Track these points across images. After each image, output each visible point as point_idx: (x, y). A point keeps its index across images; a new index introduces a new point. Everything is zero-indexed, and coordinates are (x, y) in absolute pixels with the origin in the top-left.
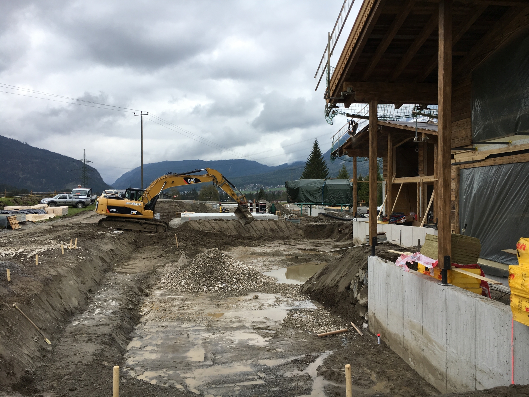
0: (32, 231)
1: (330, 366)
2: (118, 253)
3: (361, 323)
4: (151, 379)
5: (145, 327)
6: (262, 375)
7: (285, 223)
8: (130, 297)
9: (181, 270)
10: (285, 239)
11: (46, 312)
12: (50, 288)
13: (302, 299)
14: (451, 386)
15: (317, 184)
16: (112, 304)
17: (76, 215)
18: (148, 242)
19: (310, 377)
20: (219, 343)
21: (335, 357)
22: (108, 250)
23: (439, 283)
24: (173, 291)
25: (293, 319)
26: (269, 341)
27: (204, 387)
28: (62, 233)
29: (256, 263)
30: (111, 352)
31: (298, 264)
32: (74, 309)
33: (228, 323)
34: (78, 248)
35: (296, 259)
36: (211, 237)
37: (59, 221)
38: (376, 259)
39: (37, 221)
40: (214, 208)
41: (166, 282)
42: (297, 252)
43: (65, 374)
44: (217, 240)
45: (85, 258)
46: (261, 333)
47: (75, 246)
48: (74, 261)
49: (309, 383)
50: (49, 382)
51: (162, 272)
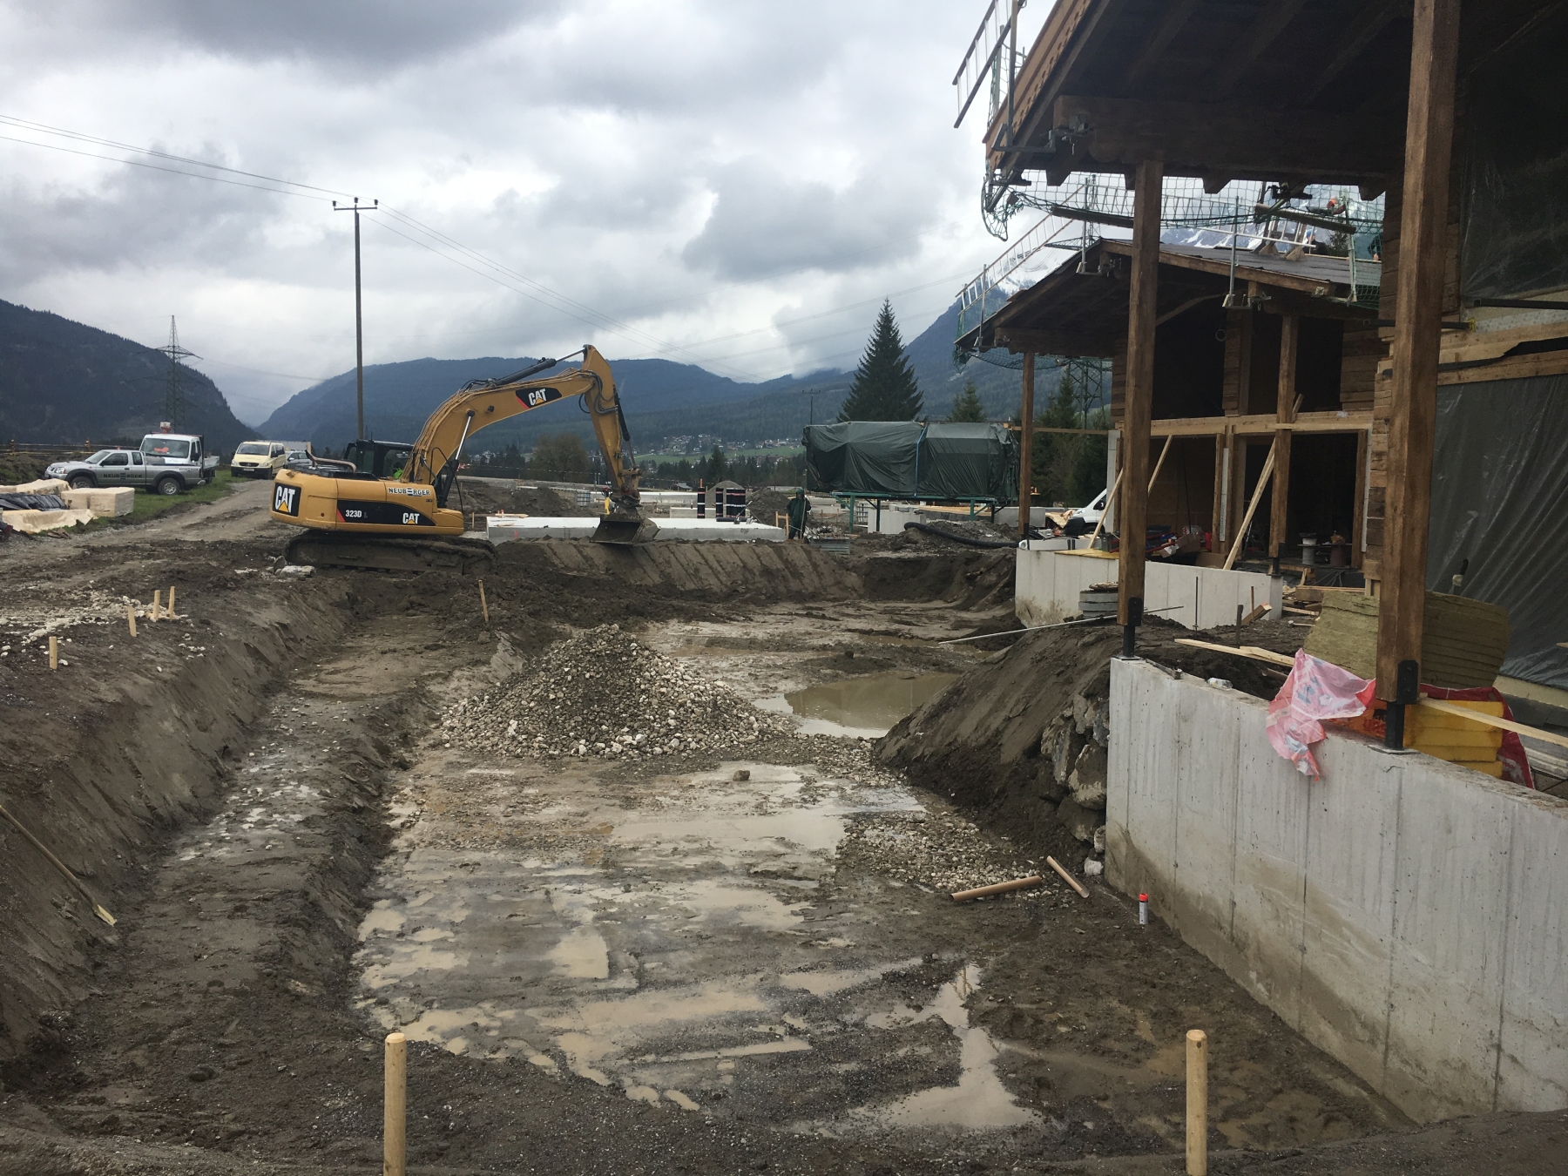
0: (25, 562)
1: (1005, 993)
2: (301, 634)
3: (1079, 859)
4: (449, 1035)
5: (408, 867)
6: (799, 1023)
7: (805, 551)
8: (354, 771)
9: (503, 691)
10: (807, 600)
11: (93, 820)
12: (101, 742)
13: (883, 783)
14: (1402, 1061)
15: (897, 437)
16: (300, 795)
17: (160, 515)
18: (391, 601)
19: (948, 1028)
20: (648, 917)
21: (1014, 964)
22: (271, 625)
23: (1376, 746)
24: (483, 755)
25: (866, 843)
26: (803, 912)
27: (620, 1062)
28: (124, 568)
29: (727, 671)
30: (311, 947)
31: (854, 676)
32: (179, 809)
33: (666, 856)
34: (178, 617)
35: (846, 660)
36: (583, 592)
37: (108, 532)
38: (1141, 667)
39: (37, 531)
40: (581, 504)
41: (459, 725)
42: (846, 638)
43: (170, 1023)
44: (602, 599)
45: (203, 648)
46: (775, 889)
47: (168, 612)
48: (169, 657)
49: (949, 1047)
50: (120, 1049)
51: (442, 695)
